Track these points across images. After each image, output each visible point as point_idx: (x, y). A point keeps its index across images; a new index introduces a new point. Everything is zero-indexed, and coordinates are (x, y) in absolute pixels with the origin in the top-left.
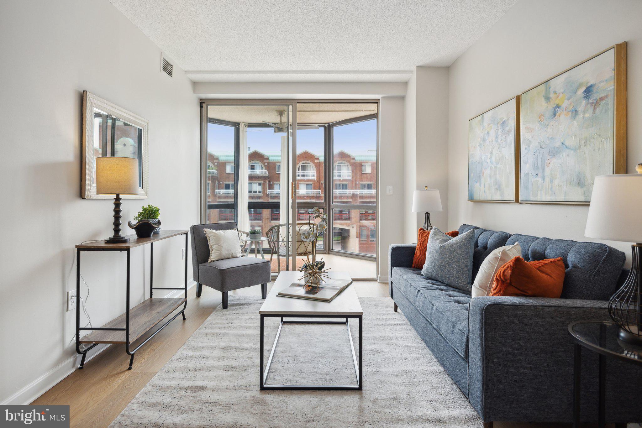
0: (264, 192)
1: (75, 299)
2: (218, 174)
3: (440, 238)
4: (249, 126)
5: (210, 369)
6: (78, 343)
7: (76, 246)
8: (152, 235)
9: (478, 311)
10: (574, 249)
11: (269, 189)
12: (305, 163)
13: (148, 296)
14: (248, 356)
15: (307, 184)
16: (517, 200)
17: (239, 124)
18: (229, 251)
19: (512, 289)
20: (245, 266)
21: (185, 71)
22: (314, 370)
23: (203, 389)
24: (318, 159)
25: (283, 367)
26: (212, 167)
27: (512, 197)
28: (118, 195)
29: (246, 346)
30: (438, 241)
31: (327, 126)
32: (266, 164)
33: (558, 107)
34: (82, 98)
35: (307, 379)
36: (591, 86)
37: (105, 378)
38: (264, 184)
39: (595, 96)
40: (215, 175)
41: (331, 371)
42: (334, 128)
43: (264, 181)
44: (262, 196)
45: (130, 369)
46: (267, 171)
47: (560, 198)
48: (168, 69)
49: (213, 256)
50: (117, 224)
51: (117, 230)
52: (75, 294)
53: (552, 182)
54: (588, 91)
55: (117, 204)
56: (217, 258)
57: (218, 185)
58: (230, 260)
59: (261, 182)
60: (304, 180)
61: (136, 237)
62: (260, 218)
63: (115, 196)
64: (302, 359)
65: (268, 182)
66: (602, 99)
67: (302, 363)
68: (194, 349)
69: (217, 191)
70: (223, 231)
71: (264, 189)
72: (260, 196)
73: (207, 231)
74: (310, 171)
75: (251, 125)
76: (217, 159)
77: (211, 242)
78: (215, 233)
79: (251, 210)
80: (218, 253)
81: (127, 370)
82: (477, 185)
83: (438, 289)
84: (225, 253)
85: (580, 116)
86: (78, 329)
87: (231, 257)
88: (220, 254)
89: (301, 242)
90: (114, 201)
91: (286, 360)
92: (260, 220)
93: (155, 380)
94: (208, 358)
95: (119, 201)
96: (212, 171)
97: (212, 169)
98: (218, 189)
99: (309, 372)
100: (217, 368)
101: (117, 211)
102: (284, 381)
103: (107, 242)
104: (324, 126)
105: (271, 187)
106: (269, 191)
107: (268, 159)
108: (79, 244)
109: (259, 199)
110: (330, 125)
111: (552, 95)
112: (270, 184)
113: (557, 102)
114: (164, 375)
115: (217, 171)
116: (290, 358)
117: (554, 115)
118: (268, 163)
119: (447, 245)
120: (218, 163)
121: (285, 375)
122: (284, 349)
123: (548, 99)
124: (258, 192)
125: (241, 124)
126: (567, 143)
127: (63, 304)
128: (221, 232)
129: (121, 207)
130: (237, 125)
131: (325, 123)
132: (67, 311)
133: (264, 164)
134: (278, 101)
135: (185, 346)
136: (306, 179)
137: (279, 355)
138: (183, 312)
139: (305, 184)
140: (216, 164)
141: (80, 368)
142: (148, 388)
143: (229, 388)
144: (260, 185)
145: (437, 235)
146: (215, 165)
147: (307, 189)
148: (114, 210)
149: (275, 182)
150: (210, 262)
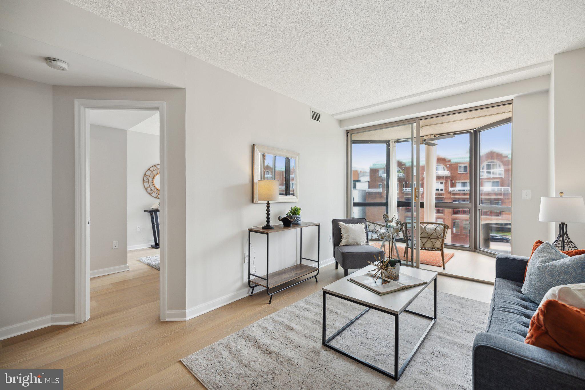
0: (446, 190)
1: (248, 258)
2: (405, 176)
3: (546, 257)
4: (397, 142)
5: (305, 318)
6: (249, 281)
7: (248, 229)
8: (291, 225)
11: (451, 187)
12: (490, 162)
13: (299, 262)
14: (334, 319)
15: (494, 182)
17: (389, 141)
18: (354, 240)
19: (548, 340)
20: (361, 253)
21: (332, 115)
22: (372, 347)
23: (292, 329)
24: (507, 157)
25: (350, 336)
26: (400, 171)
28: (268, 202)
29: (339, 311)
30: (540, 259)
31: (472, 132)
32: (448, 166)
34: (253, 148)
35: (360, 352)
37: (257, 304)
38: (446, 183)
40: (402, 177)
41: (385, 353)
42: (481, 132)
43: (446, 181)
44: (444, 193)
45: (269, 303)
46: (449, 172)
48: (316, 117)
49: (343, 242)
50: (268, 218)
51: (268, 222)
52: (248, 254)
55: (268, 207)
56: (345, 244)
57: (405, 185)
58: (356, 246)
59: (444, 181)
60: (489, 178)
61: (283, 226)
62: (442, 212)
63: (267, 202)
64: (370, 336)
65: (450, 181)
67: (368, 338)
68: (308, 303)
69: (404, 189)
70: (352, 224)
71: (446, 187)
72: (442, 193)
73: (341, 223)
74: (497, 168)
75: (398, 141)
76: (405, 164)
77: (343, 232)
78: (345, 226)
79: (400, 208)
80: (346, 240)
81: (268, 303)
83: (523, 314)
84: (351, 241)
86: (249, 274)
87: (356, 244)
88: (348, 241)
89: (428, 239)
90: (266, 205)
91: (357, 331)
92: (442, 213)
93: (274, 315)
94: (310, 311)
95: (269, 205)
96: (400, 174)
97: (400, 173)
98: (405, 188)
99: (366, 347)
100: (310, 319)
101: (268, 211)
102: (342, 346)
103: (263, 228)
104: (470, 132)
105: (453, 185)
106: (451, 189)
107: (450, 161)
108: (250, 228)
109: (441, 195)
110: (476, 130)
112: (453, 183)
114: (281, 313)
115: (404, 174)
116: (361, 331)
118: (450, 165)
119: (548, 266)
120: (405, 167)
121: (347, 342)
122: (363, 323)
124: (440, 190)
125: (390, 141)
127: (242, 259)
128: (350, 225)
129: (270, 209)
130: (387, 143)
131: (471, 130)
132: (245, 263)
133: (446, 166)
134: (403, 122)
135: (304, 299)
136: (491, 177)
137: (355, 326)
138: (315, 276)
139: (490, 182)
140: (403, 168)
141: (251, 295)
142: (268, 317)
143: (306, 335)
144: (442, 183)
145: (544, 251)
146: (403, 170)
147: (493, 186)
148: (267, 210)
149: (457, 181)
150: (340, 246)
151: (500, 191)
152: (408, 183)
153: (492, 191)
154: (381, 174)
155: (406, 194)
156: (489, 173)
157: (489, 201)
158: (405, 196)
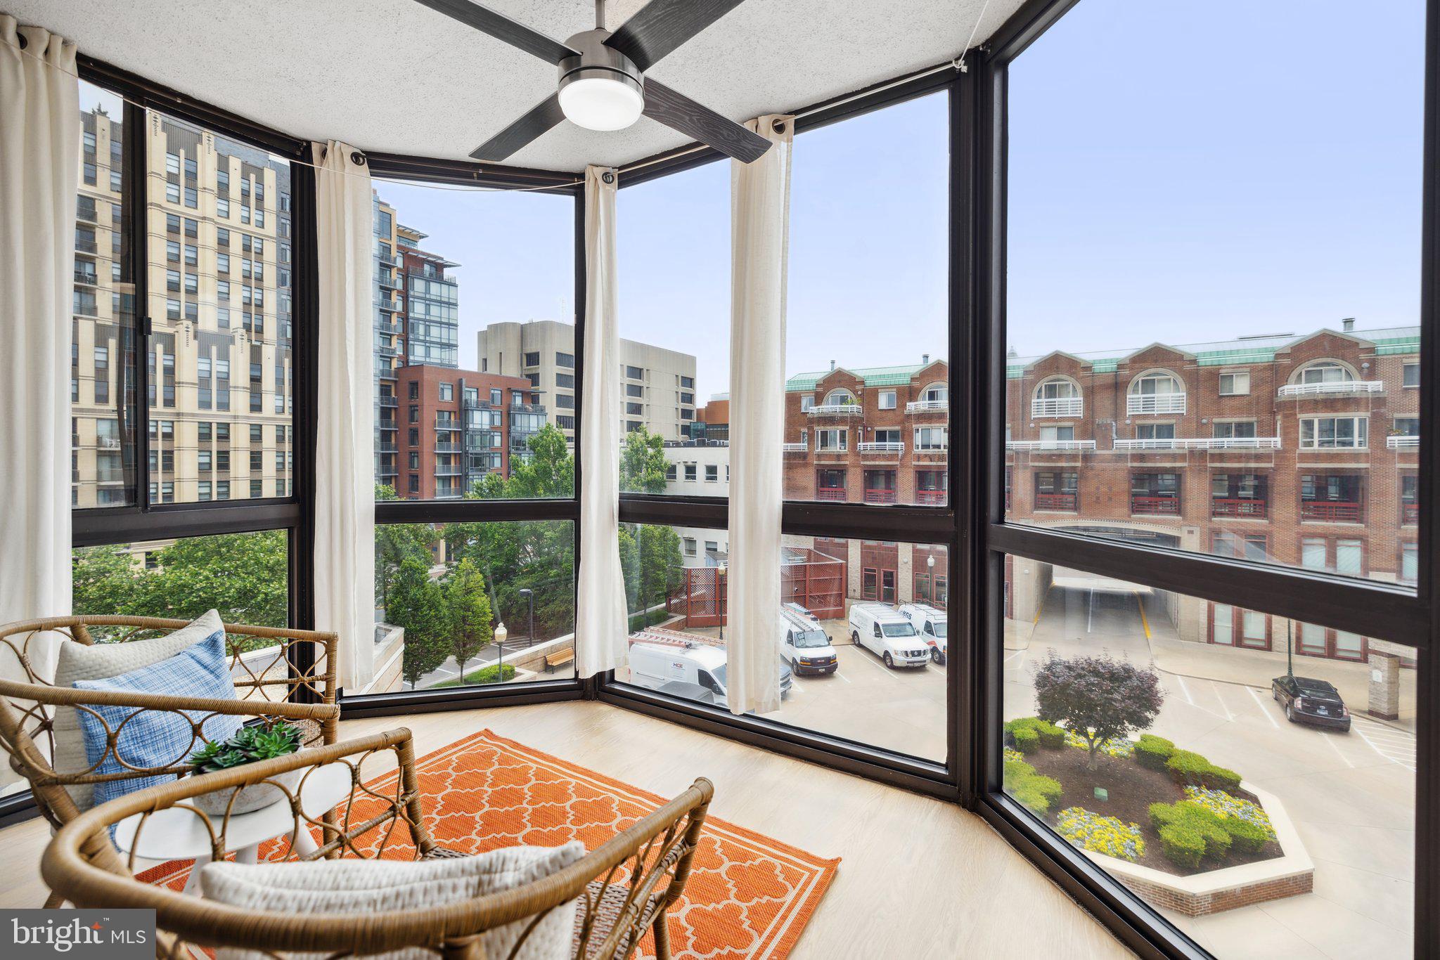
2: (863, 412)
12: (1055, 380)
15: (1061, 428)
26: (851, 398)
40: (857, 415)
57: (864, 435)
60: (1052, 420)
69: (861, 444)
74: (1068, 395)
76: (862, 382)
96: (852, 406)
97: (852, 404)
98: (864, 441)
115: (861, 407)
120: (863, 390)
125: (587, 176)
136: (1057, 416)
139: (1054, 427)
140: (859, 393)
146: (857, 396)
147: (1059, 437)
151: (1075, 449)
152: (869, 429)
153: (1058, 449)
154: (806, 406)
155: (865, 457)
156: (1051, 408)
157: (1052, 475)
158: (862, 463)
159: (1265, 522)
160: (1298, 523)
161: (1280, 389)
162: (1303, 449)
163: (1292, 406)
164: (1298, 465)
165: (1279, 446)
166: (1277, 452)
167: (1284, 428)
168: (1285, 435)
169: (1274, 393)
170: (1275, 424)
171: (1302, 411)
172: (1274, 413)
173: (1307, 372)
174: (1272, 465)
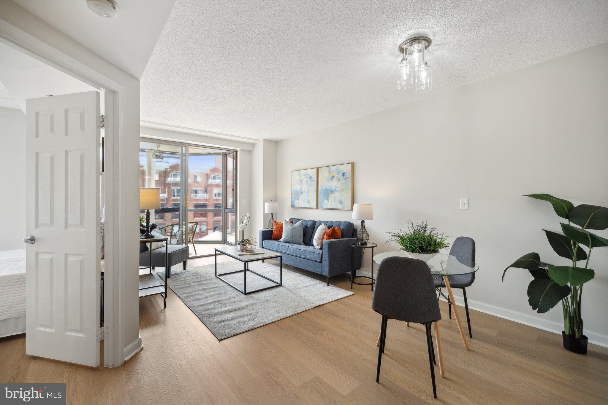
9: (327, 244)
10: (342, 224)
16: (317, 208)
19: (332, 237)
27: (315, 207)
28: (148, 210)
30: (289, 226)
33: (333, 176)
36: (344, 173)
39: (346, 176)
45: (165, 307)
47: (334, 207)
49: (153, 247)
51: (148, 231)
53: (331, 202)
54: (343, 174)
56: (155, 248)
66: (347, 177)
82: (297, 201)
85: (341, 181)
101: (147, 219)
111: (331, 172)
113: (333, 174)
117: (332, 179)
119: (294, 227)
123: (330, 173)
126: (337, 189)
145: (287, 223)
159: (164, 220)
160: (172, 220)
161: (167, 179)
162: (173, 198)
163: (169, 185)
164: (172, 202)
165: (167, 196)
166: (166, 198)
167: (168, 191)
168: (168, 194)
169: (165, 180)
170: (165, 190)
171: (172, 186)
172: (165, 186)
173: (173, 174)
174: (165, 203)
